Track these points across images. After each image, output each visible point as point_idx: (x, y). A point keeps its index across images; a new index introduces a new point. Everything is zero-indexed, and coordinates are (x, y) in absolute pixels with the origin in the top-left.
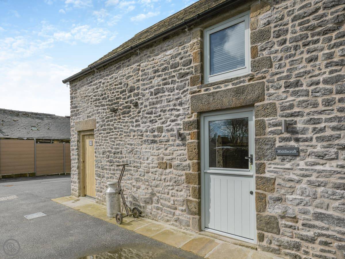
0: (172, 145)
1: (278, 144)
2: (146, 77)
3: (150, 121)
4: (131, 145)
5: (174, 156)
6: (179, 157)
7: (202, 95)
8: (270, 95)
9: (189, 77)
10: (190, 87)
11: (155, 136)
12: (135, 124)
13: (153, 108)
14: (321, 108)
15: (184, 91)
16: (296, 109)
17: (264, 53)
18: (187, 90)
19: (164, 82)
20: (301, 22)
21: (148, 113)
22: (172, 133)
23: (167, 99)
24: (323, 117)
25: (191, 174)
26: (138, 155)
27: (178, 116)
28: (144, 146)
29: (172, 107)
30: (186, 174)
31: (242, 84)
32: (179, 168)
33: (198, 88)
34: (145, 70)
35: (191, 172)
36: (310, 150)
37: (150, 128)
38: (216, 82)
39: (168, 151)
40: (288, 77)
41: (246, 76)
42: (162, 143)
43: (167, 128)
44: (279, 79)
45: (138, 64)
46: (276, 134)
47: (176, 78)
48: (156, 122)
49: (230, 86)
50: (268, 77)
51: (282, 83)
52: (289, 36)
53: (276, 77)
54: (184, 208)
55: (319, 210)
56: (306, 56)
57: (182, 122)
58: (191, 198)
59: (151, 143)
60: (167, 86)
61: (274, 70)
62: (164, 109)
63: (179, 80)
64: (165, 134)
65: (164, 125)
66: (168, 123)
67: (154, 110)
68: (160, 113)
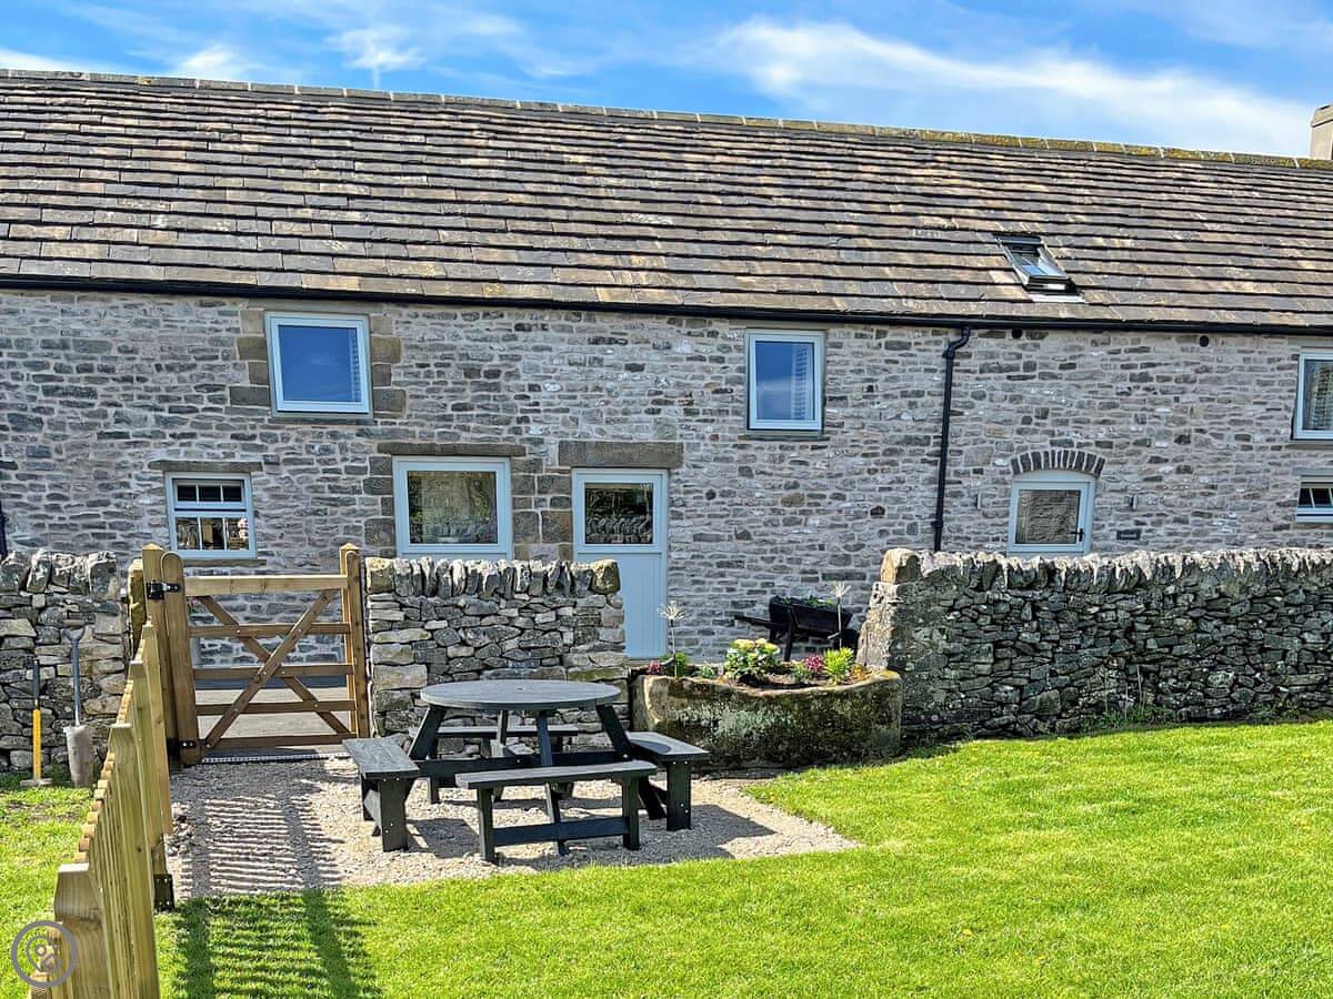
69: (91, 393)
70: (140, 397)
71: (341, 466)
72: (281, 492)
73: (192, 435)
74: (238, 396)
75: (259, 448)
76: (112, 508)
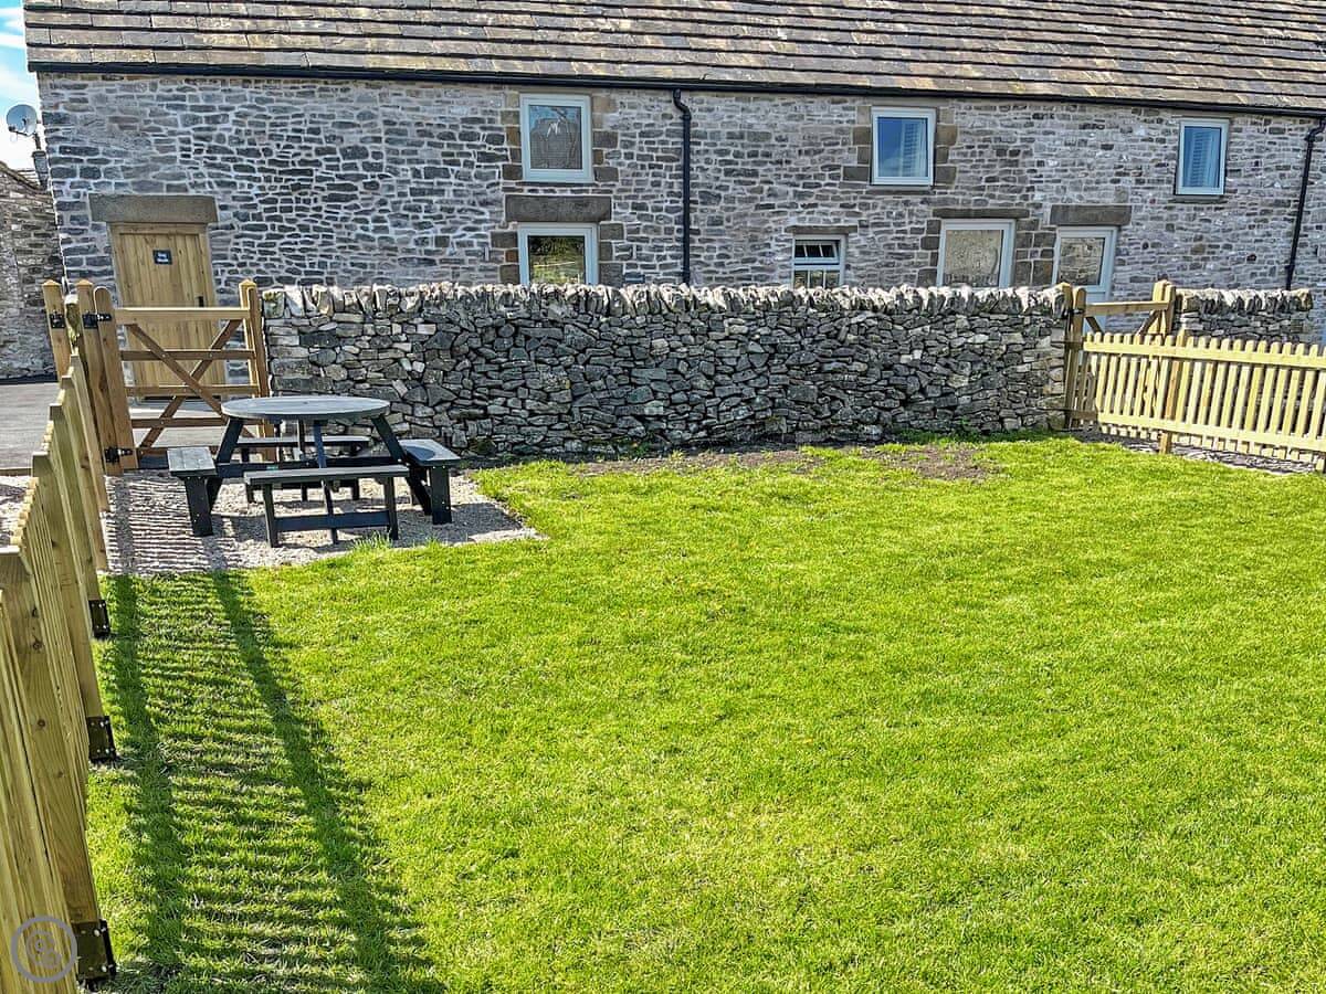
1: (625, 271)
2: (399, 137)
3: (416, 224)
4: (364, 266)
7: (526, 196)
8: (616, 213)
9: (500, 163)
10: (502, 180)
11: (428, 252)
12: (371, 226)
13: (421, 201)
14: (663, 236)
15: (492, 185)
16: (642, 235)
17: (610, 161)
18: (498, 184)
19: (448, 159)
20: (648, 141)
21: (409, 209)
22: (468, 248)
23: (454, 190)
24: (665, 245)
27: (481, 221)
29: (467, 206)
31: (584, 194)
33: (517, 184)
34: (395, 123)
36: (654, 276)
37: (416, 237)
38: (546, 182)
40: (635, 197)
41: (588, 184)
42: (447, 265)
43: (458, 240)
44: (627, 198)
46: (624, 259)
47: (473, 159)
48: (432, 226)
49: (569, 194)
50: (615, 193)
51: (630, 202)
52: (636, 151)
53: (623, 194)
56: (651, 179)
57: (488, 234)
59: (421, 264)
60: (456, 168)
61: (619, 185)
62: (448, 206)
63: (482, 164)
64: (455, 250)
65: (451, 235)
66: (459, 232)
67: (423, 205)
68: (438, 213)
69: (755, 174)
70: (786, 176)
71: (908, 227)
72: (867, 249)
73: (815, 205)
74: (850, 174)
75: (858, 214)
76: (757, 264)
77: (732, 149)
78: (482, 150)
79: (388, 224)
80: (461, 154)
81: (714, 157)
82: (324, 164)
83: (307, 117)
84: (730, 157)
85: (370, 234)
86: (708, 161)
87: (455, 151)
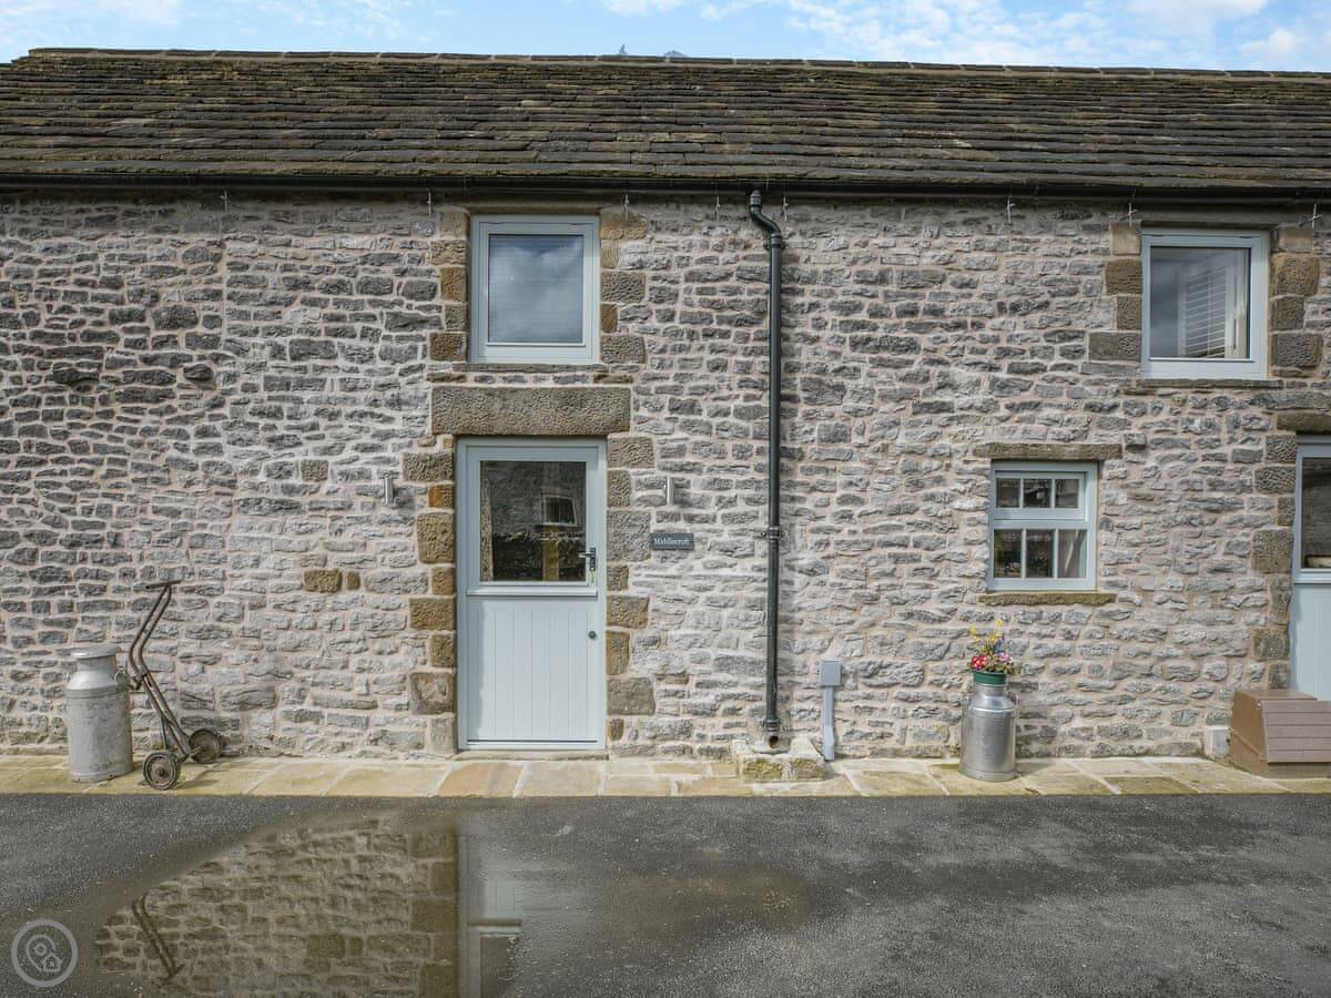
0: (359, 520)
1: (654, 526)
2: (252, 291)
3: (272, 440)
4: (175, 513)
5: (369, 553)
6: (388, 556)
7: (470, 389)
8: (642, 421)
9: (426, 332)
10: (428, 362)
11: (290, 490)
12: (193, 443)
13: (283, 399)
14: (731, 460)
15: (410, 370)
16: (689, 458)
17: (630, 325)
18: (421, 367)
19: (333, 325)
20: (703, 289)
21: (261, 414)
22: (362, 483)
23: (343, 380)
24: (734, 477)
25: (430, 600)
26: (210, 551)
27: (387, 435)
28: (238, 519)
29: (363, 408)
30: (412, 602)
31: (578, 385)
32: (388, 586)
33: (457, 368)
34: (247, 267)
35: (430, 594)
36: (712, 538)
37: (270, 462)
38: (512, 365)
39: (345, 538)
40: (676, 390)
41: (589, 368)
42: (322, 512)
43: (343, 468)
44: (660, 391)
45: (216, 238)
46: (651, 504)
47: (379, 325)
48: (299, 444)
49: (549, 384)
50: (638, 382)
51: (665, 399)
52: (679, 307)
53: (654, 385)
54: (404, 699)
55: (725, 652)
56: (708, 357)
57: (399, 456)
58: (428, 669)
59: (275, 511)
60: (346, 341)
61: (648, 368)
62: (330, 408)
63: (394, 334)
64: (336, 486)
65: (331, 459)
67: (286, 406)
68: (312, 419)
69: (912, 346)
70: (973, 351)
71: (1227, 450)
72: (1144, 490)
73: (1036, 406)
74: (1104, 348)
77: (867, 302)
78: (396, 309)
79: (221, 440)
80: (357, 318)
81: (830, 316)
82: (124, 337)
83: (101, 260)
84: (862, 316)
85: (190, 457)
86: (819, 324)
87: (347, 313)
